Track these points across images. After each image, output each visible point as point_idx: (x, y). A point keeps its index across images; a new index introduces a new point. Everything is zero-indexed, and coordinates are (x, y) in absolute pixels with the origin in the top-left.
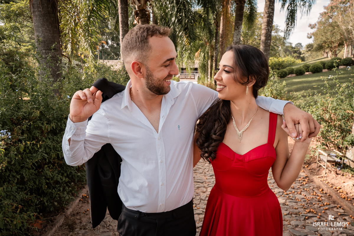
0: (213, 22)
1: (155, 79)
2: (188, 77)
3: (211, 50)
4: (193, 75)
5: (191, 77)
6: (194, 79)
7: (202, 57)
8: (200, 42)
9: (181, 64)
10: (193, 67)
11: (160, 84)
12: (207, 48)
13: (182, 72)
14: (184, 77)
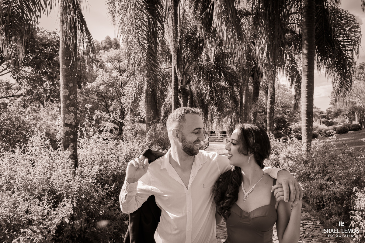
0: (238, 94)
1: (188, 142)
2: (217, 140)
3: (237, 116)
4: (222, 138)
5: (220, 140)
6: (223, 141)
7: (230, 122)
8: (228, 109)
9: (210, 128)
10: (222, 131)
11: (191, 146)
12: (234, 115)
13: (211, 135)
14: (213, 140)
